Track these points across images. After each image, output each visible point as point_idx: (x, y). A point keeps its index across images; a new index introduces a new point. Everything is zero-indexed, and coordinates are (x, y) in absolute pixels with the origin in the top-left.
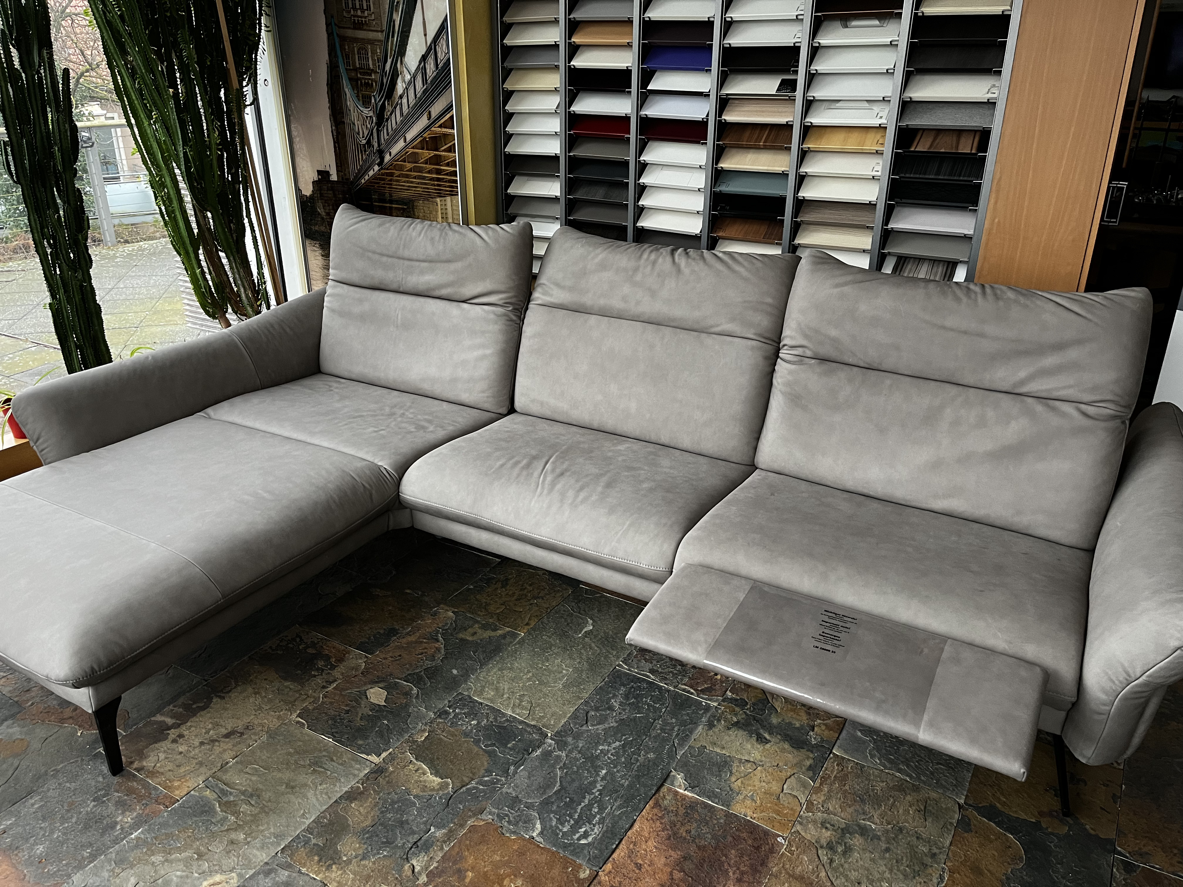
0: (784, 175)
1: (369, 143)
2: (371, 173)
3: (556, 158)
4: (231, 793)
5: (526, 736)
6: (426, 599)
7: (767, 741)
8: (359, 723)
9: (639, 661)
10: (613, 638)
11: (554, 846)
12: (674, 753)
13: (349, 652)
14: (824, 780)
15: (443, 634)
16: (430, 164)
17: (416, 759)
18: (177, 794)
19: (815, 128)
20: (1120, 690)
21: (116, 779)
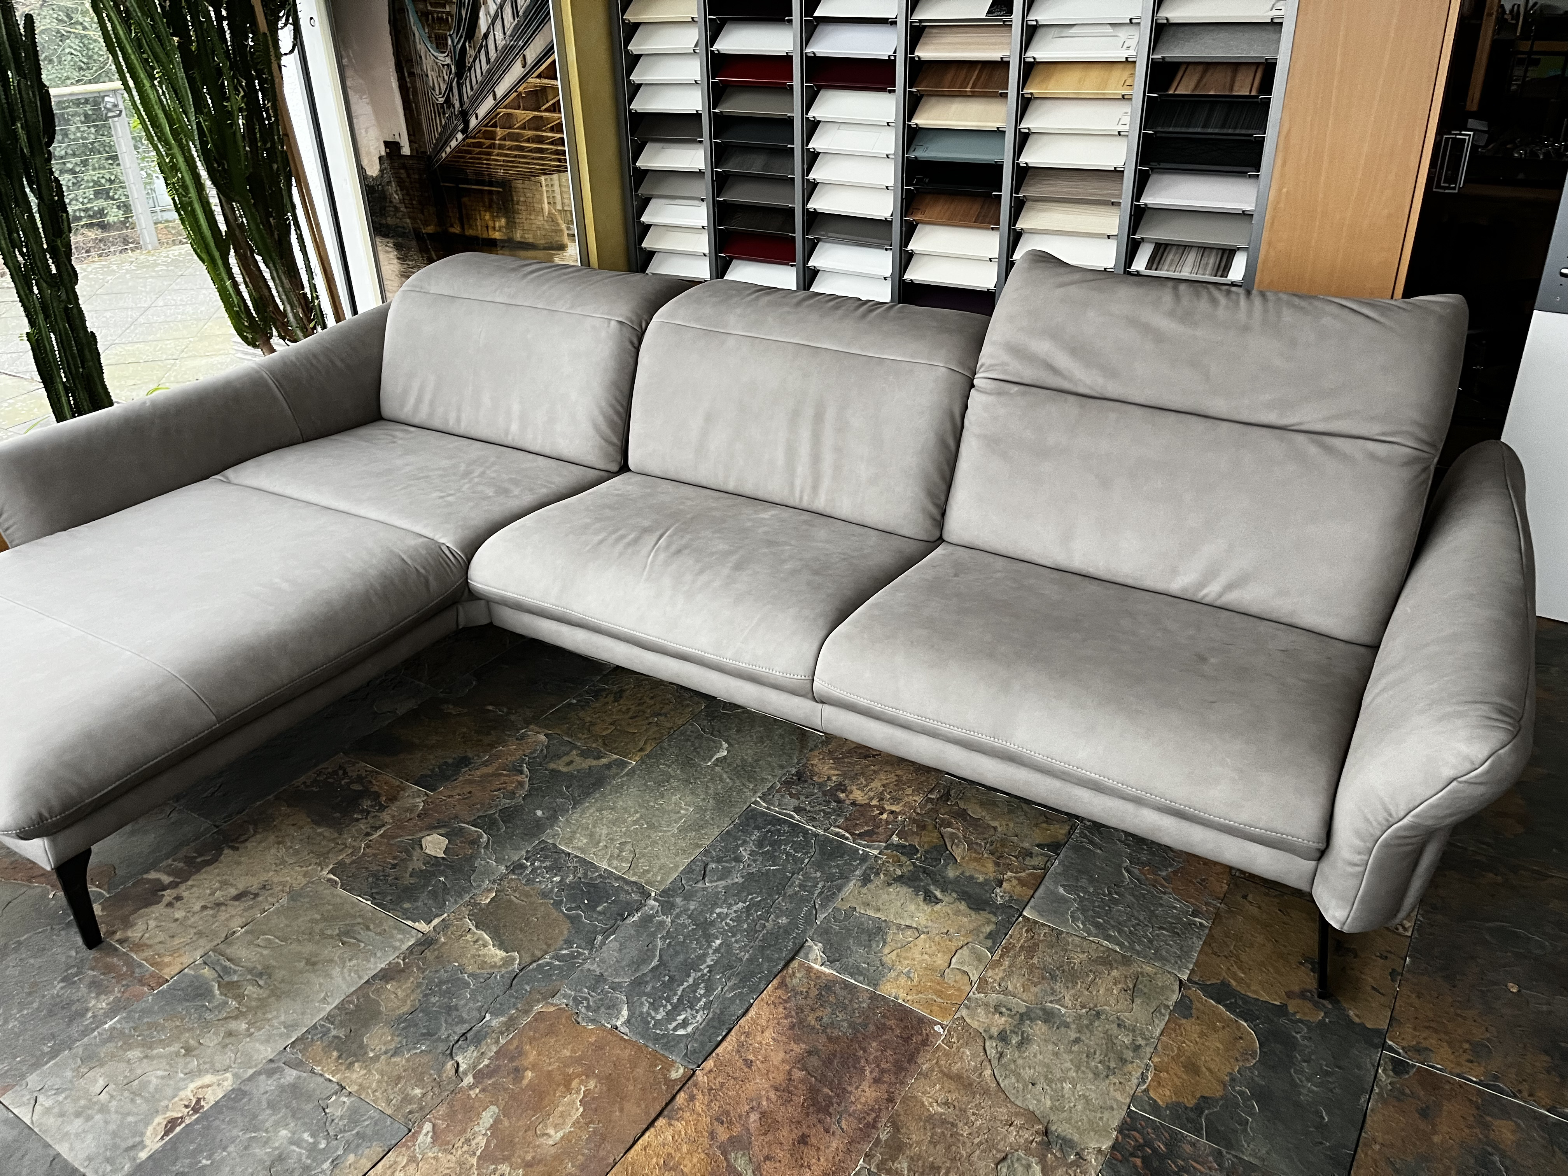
0: (1000, 133)
1: (448, 101)
2: (453, 143)
3: (697, 116)
4: (235, 972)
5: (623, 896)
6: (513, 718)
7: (938, 901)
8: (408, 880)
9: (783, 796)
10: (753, 767)
11: (643, 1037)
12: (813, 917)
13: (403, 789)
14: (1007, 950)
15: (528, 764)
16: (530, 129)
17: (477, 927)
18: (167, 973)
19: (1041, 66)
20: (1379, 833)
21: (92, 954)
